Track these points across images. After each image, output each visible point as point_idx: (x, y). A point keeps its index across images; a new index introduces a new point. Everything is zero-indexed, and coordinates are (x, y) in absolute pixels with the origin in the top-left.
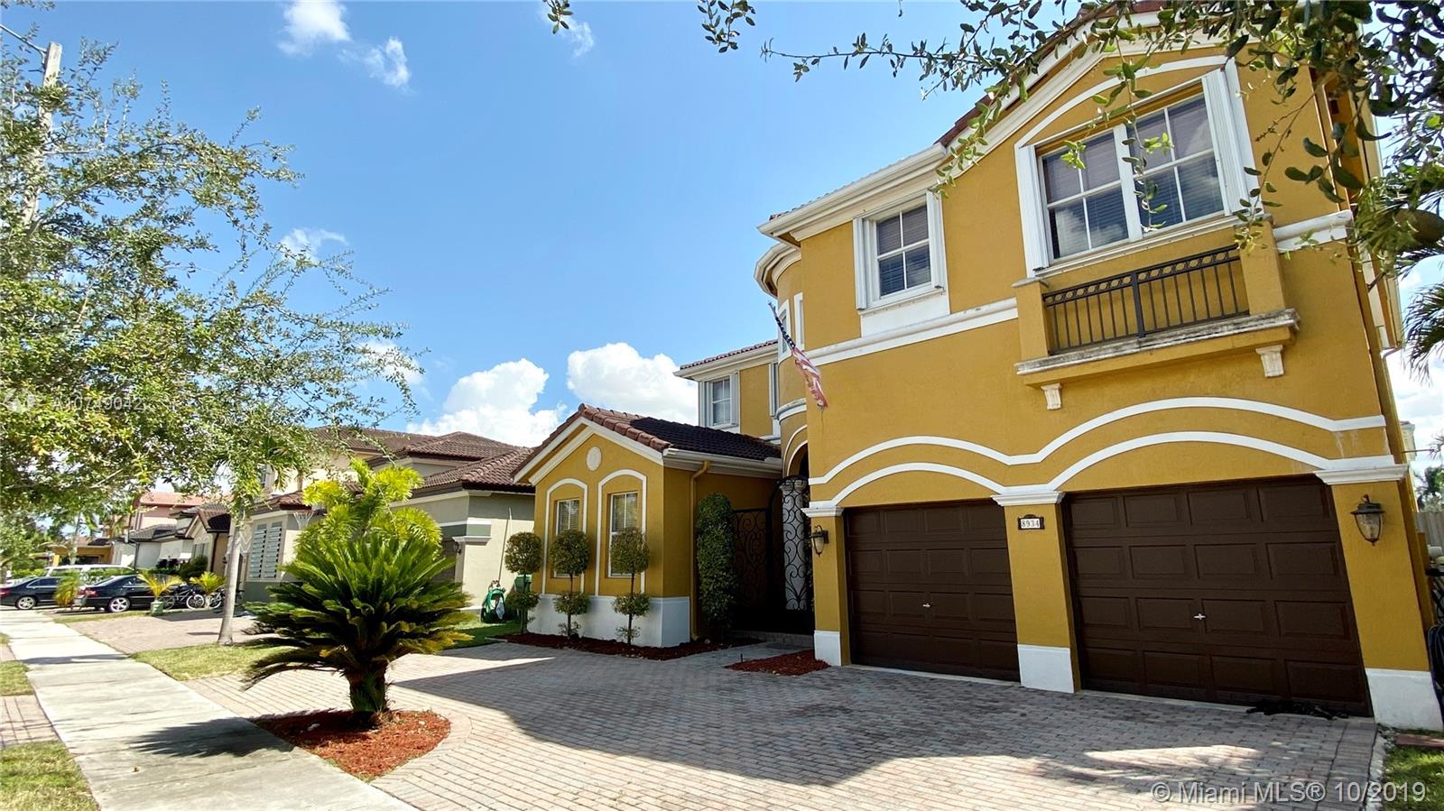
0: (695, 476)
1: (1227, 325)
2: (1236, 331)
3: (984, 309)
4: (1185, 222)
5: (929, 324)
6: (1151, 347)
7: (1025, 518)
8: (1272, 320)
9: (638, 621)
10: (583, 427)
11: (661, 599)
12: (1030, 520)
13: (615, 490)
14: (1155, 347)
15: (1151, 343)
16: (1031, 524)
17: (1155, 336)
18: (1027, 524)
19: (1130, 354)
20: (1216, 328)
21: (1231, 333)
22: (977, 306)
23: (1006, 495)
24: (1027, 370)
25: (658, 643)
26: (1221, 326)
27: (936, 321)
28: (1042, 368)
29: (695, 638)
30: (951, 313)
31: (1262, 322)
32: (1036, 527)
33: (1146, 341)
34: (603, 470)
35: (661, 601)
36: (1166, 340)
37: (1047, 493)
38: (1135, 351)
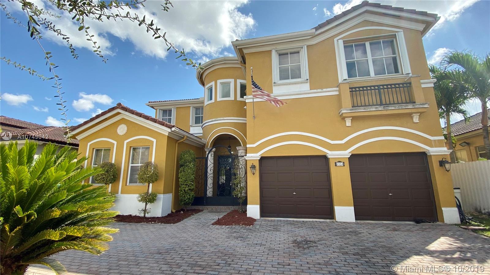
0: (179, 142)
1: (411, 105)
2: (413, 107)
3: (325, 90)
4: (387, 74)
5: (302, 92)
6: (388, 109)
7: (338, 162)
8: (423, 105)
9: (149, 206)
10: (119, 113)
11: (162, 195)
12: (340, 163)
13: (134, 145)
14: (389, 109)
15: (387, 108)
16: (340, 164)
17: (389, 105)
18: (338, 164)
19: (380, 110)
20: (408, 105)
21: (412, 107)
22: (322, 88)
23: (331, 154)
24: (345, 112)
25: (159, 215)
26: (409, 105)
27: (305, 92)
28: (350, 111)
29: (174, 211)
30: (310, 90)
31: (420, 105)
32: (342, 165)
33: (386, 107)
34: (127, 135)
35: (161, 196)
36: (392, 107)
37: (346, 154)
38: (383, 109)
